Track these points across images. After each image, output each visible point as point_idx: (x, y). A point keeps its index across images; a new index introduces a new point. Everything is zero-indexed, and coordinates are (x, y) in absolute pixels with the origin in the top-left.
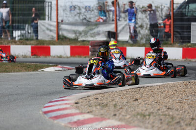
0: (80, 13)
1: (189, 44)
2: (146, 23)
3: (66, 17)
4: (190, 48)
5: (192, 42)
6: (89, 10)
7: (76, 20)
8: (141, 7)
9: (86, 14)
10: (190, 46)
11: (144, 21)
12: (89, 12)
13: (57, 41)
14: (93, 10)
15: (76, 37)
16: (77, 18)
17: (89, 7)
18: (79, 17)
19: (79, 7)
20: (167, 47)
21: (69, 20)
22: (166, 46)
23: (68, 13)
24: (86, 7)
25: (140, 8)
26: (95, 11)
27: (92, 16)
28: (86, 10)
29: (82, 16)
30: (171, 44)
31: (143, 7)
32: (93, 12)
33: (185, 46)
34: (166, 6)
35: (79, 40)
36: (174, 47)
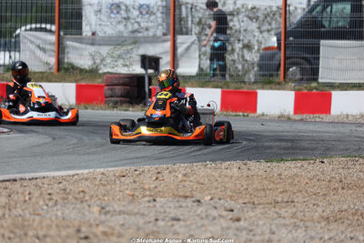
0: (127, 19)
1: (314, 84)
2: (258, 41)
3: (100, 25)
4: (314, 91)
5: (320, 80)
6: (147, 13)
7: (120, 32)
8: (249, 7)
9: (138, 20)
10: (316, 88)
11: (254, 36)
12: (147, 16)
13: (57, 74)
14: (153, 14)
15: (95, 67)
16: (121, 27)
17: (148, 6)
18: (125, 25)
19: (126, 6)
20: (271, 89)
21: (105, 33)
22: (268, 86)
23: (104, 18)
24: (141, 6)
25: (247, 10)
26: (159, 15)
27: (150, 24)
28: (141, 13)
29: (132, 24)
30: (279, 83)
31: (253, 8)
32: (152, 17)
33: (306, 88)
34: (298, 6)
35: (101, 71)
36: (284, 89)
